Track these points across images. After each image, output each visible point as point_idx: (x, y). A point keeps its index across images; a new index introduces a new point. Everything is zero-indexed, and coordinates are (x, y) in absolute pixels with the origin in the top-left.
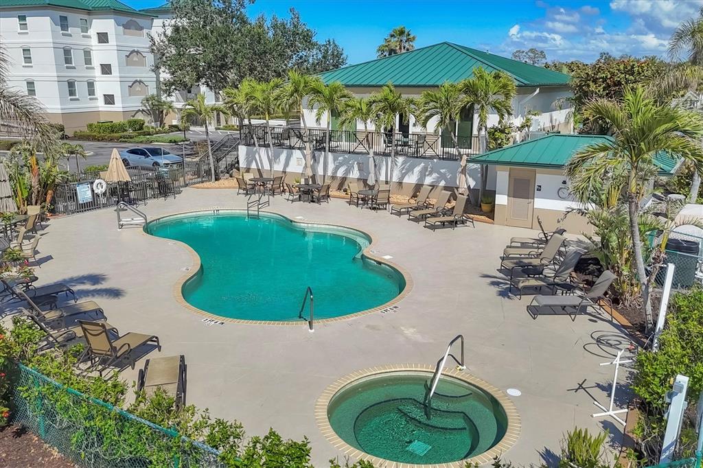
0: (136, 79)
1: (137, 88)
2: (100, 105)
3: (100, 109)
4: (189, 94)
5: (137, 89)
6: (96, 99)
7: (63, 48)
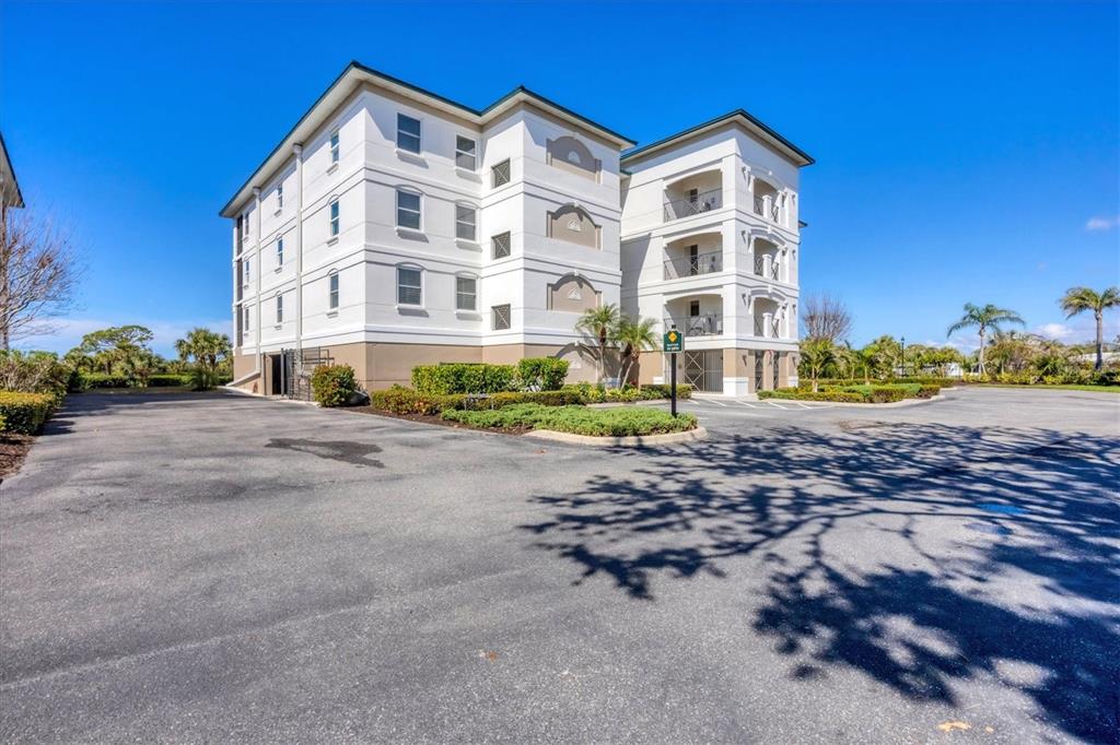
0: (569, 271)
1: (572, 292)
2: (484, 332)
3: (484, 342)
4: (694, 319)
5: (572, 296)
6: (476, 318)
7: (397, 187)
